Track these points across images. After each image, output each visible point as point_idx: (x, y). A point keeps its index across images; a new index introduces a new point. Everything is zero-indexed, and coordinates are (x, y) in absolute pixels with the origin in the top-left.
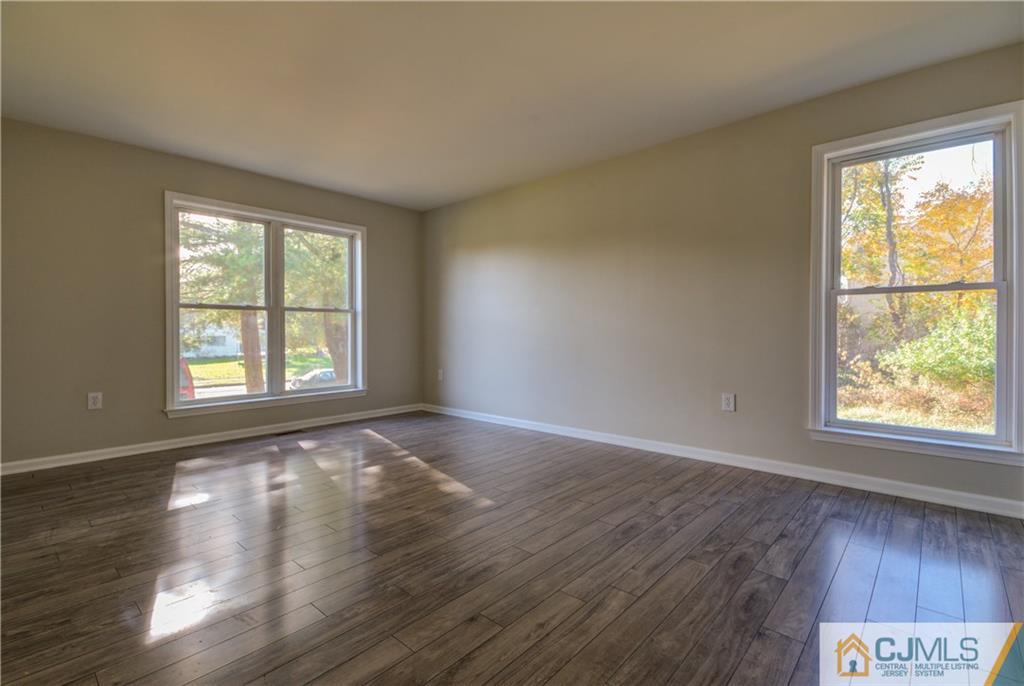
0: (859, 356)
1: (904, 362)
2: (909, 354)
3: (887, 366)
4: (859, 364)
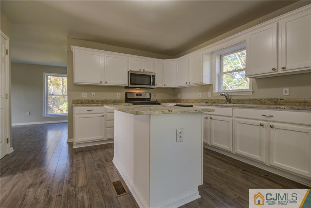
0: (55, 106)
1: (65, 107)
2: (65, 105)
3: (61, 108)
4: (55, 108)
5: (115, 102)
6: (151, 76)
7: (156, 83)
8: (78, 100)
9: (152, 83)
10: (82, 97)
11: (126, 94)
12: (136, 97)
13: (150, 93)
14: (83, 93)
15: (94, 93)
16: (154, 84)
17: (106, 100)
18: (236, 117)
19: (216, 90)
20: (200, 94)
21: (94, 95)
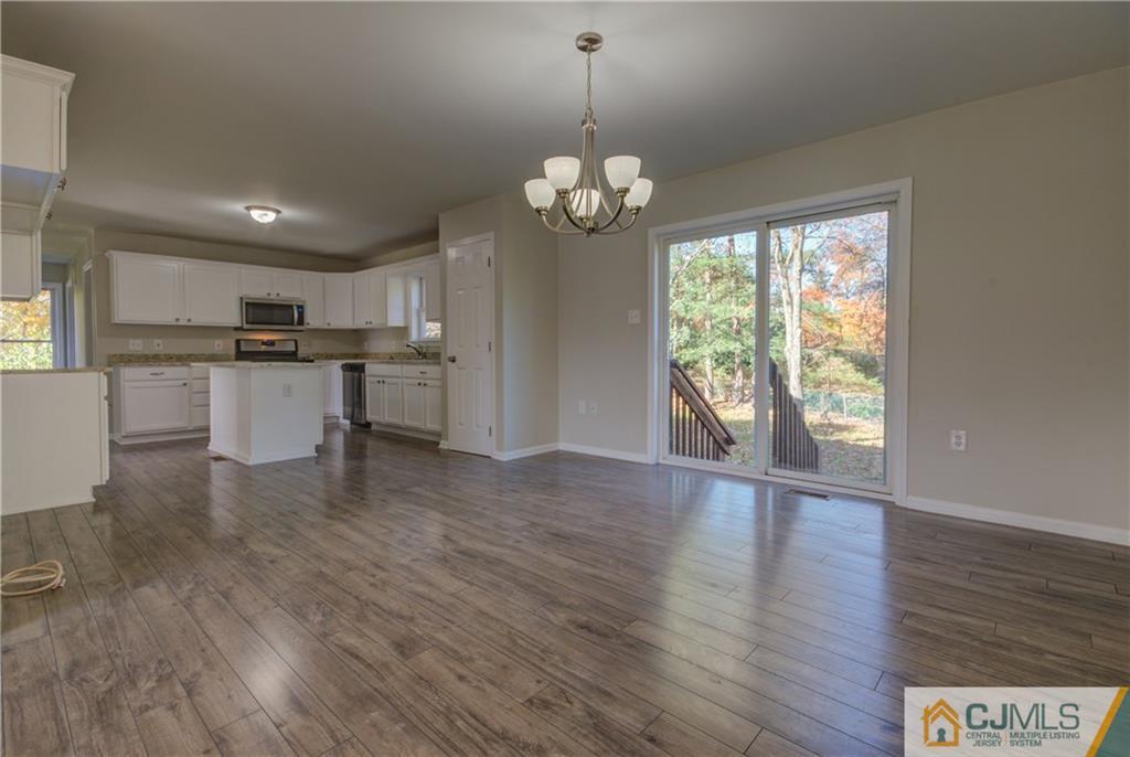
5: (213, 358)
6: (295, 308)
7: (306, 321)
8: (122, 355)
9: (296, 320)
10: (131, 348)
11: (238, 342)
12: (264, 348)
13: (296, 342)
14: (131, 341)
15: (160, 341)
16: (301, 322)
17: (190, 355)
18: (407, 378)
19: (414, 336)
20: (394, 342)
21: (159, 346)
